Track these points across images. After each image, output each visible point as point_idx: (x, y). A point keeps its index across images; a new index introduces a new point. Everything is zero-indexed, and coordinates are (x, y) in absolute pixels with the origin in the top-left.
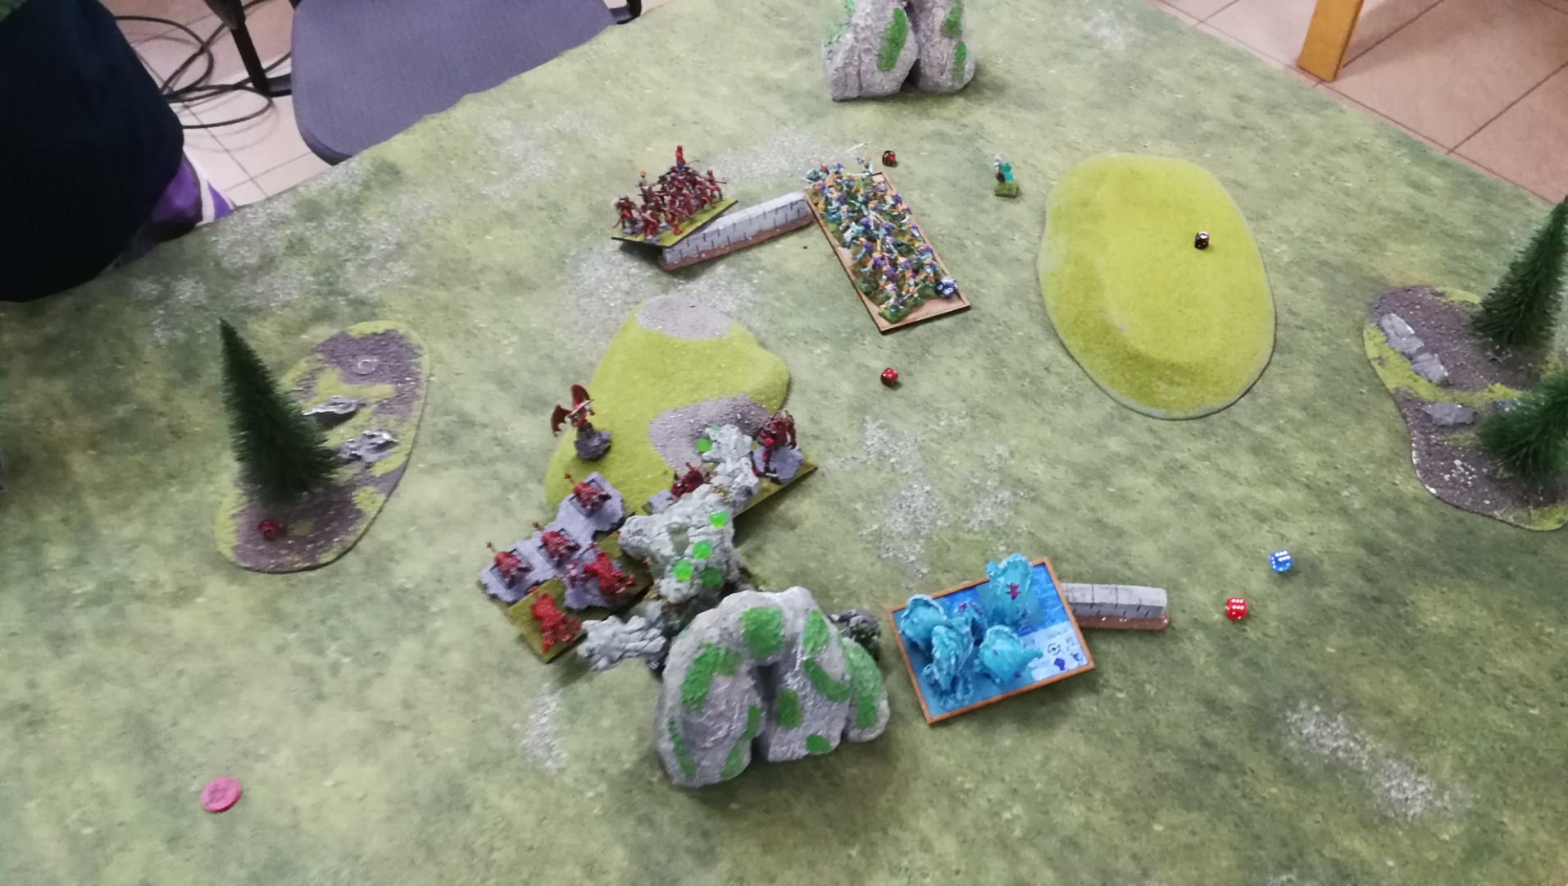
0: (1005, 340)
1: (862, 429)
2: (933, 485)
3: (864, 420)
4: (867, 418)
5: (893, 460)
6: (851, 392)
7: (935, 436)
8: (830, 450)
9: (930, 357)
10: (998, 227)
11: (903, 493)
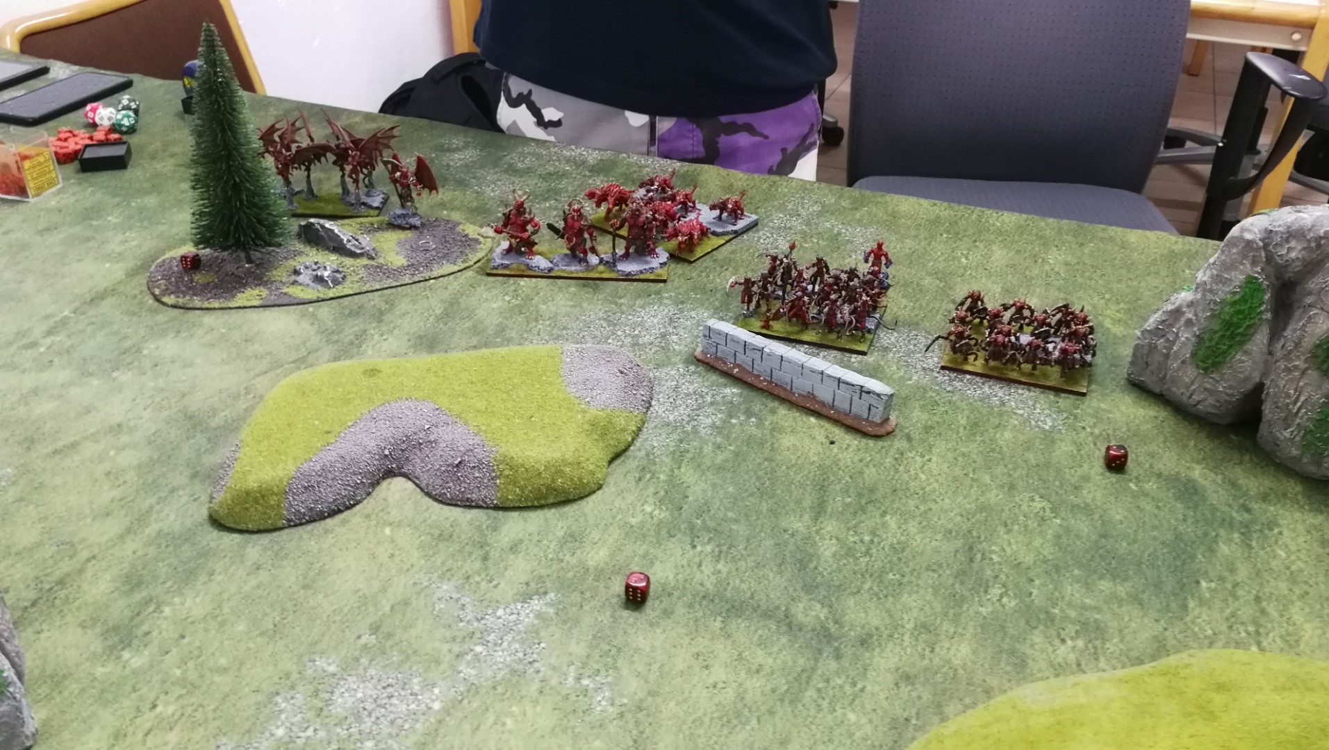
0: (825, 704)
1: (526, 598)
2: (447, 711)
3: (546, 593)
4: (552, 595)
5: (479, 649)
6: (591, 563)
7: (554, 682)
8: (468, 578)
9: (718, 624)
10: (1073, 614)
11: (415, 681)
